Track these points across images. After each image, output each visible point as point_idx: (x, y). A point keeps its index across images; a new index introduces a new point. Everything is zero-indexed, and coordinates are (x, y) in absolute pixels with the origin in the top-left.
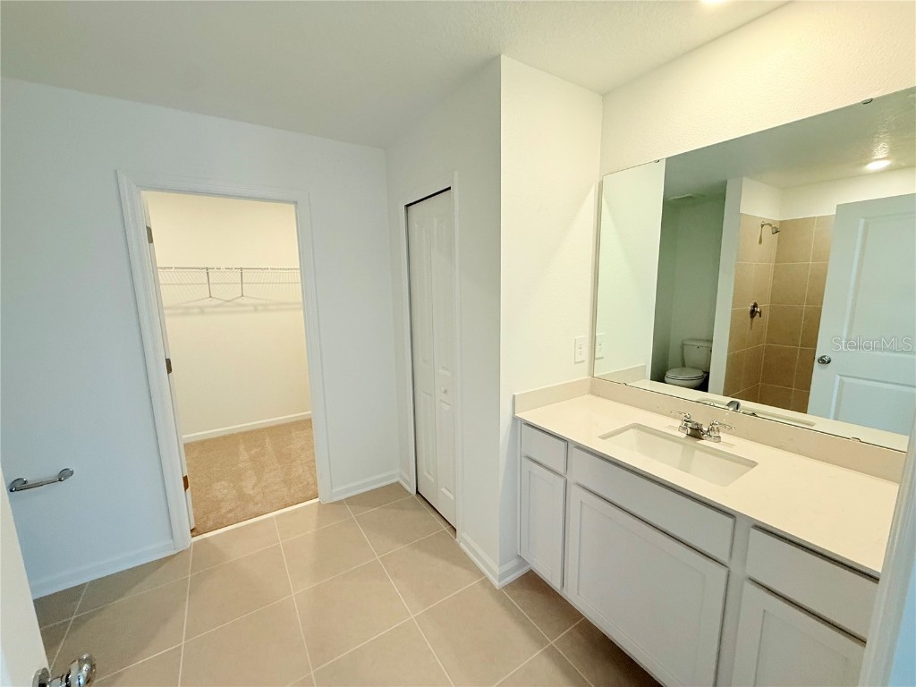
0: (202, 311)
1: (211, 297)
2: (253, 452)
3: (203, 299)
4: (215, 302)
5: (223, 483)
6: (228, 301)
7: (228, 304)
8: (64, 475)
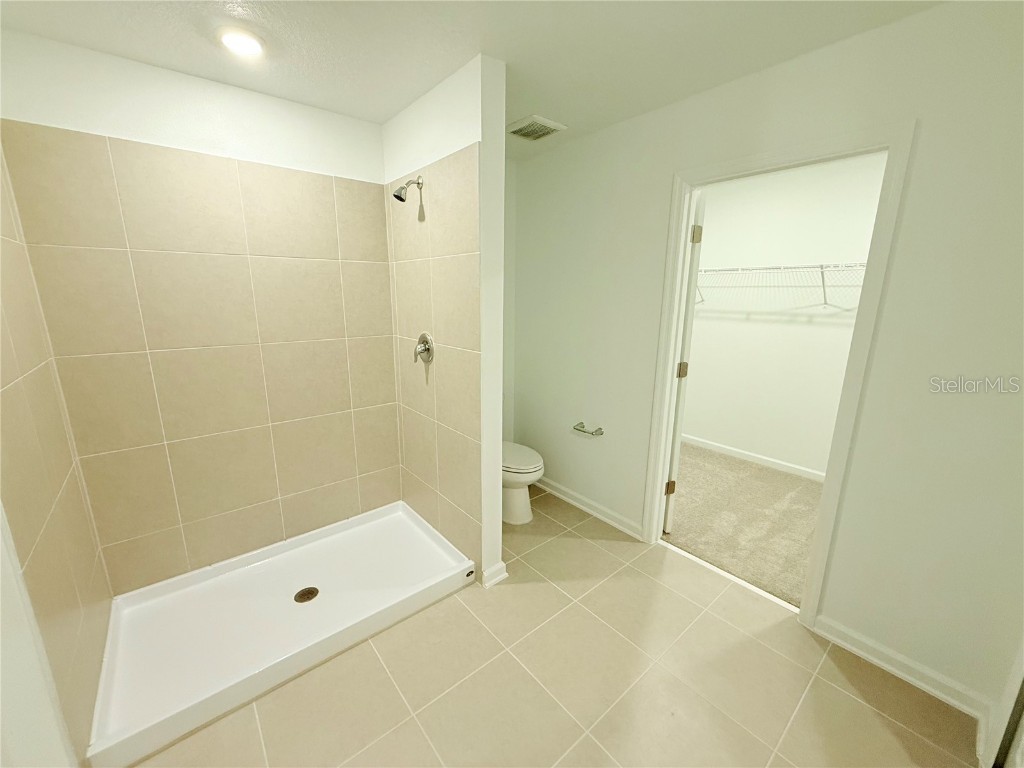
0: (810, 319)
1: (826, 303)
2: (795, 507)
3: (817, 305)
4: (830, 310)
5: (733, 515)
6: (848, 310)
7: (847, 313)
8: (599, 432)
